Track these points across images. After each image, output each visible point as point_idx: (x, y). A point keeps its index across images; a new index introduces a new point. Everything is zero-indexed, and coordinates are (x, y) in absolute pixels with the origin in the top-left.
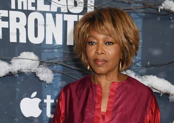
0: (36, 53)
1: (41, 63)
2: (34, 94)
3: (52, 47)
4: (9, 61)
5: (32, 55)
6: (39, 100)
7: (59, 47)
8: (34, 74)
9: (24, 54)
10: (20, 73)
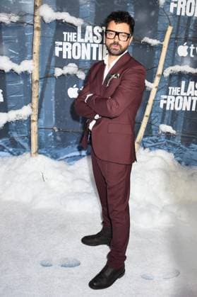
0: (76, 64)
1: (79, 69)
2: (75, 86)
3: (85, 61)
4: (62, 68)
5: (74, 65)
6: (77, 89)
7: (88, 61)
8: (75, 75)
9: (70, 64)
10: (68, 74)
